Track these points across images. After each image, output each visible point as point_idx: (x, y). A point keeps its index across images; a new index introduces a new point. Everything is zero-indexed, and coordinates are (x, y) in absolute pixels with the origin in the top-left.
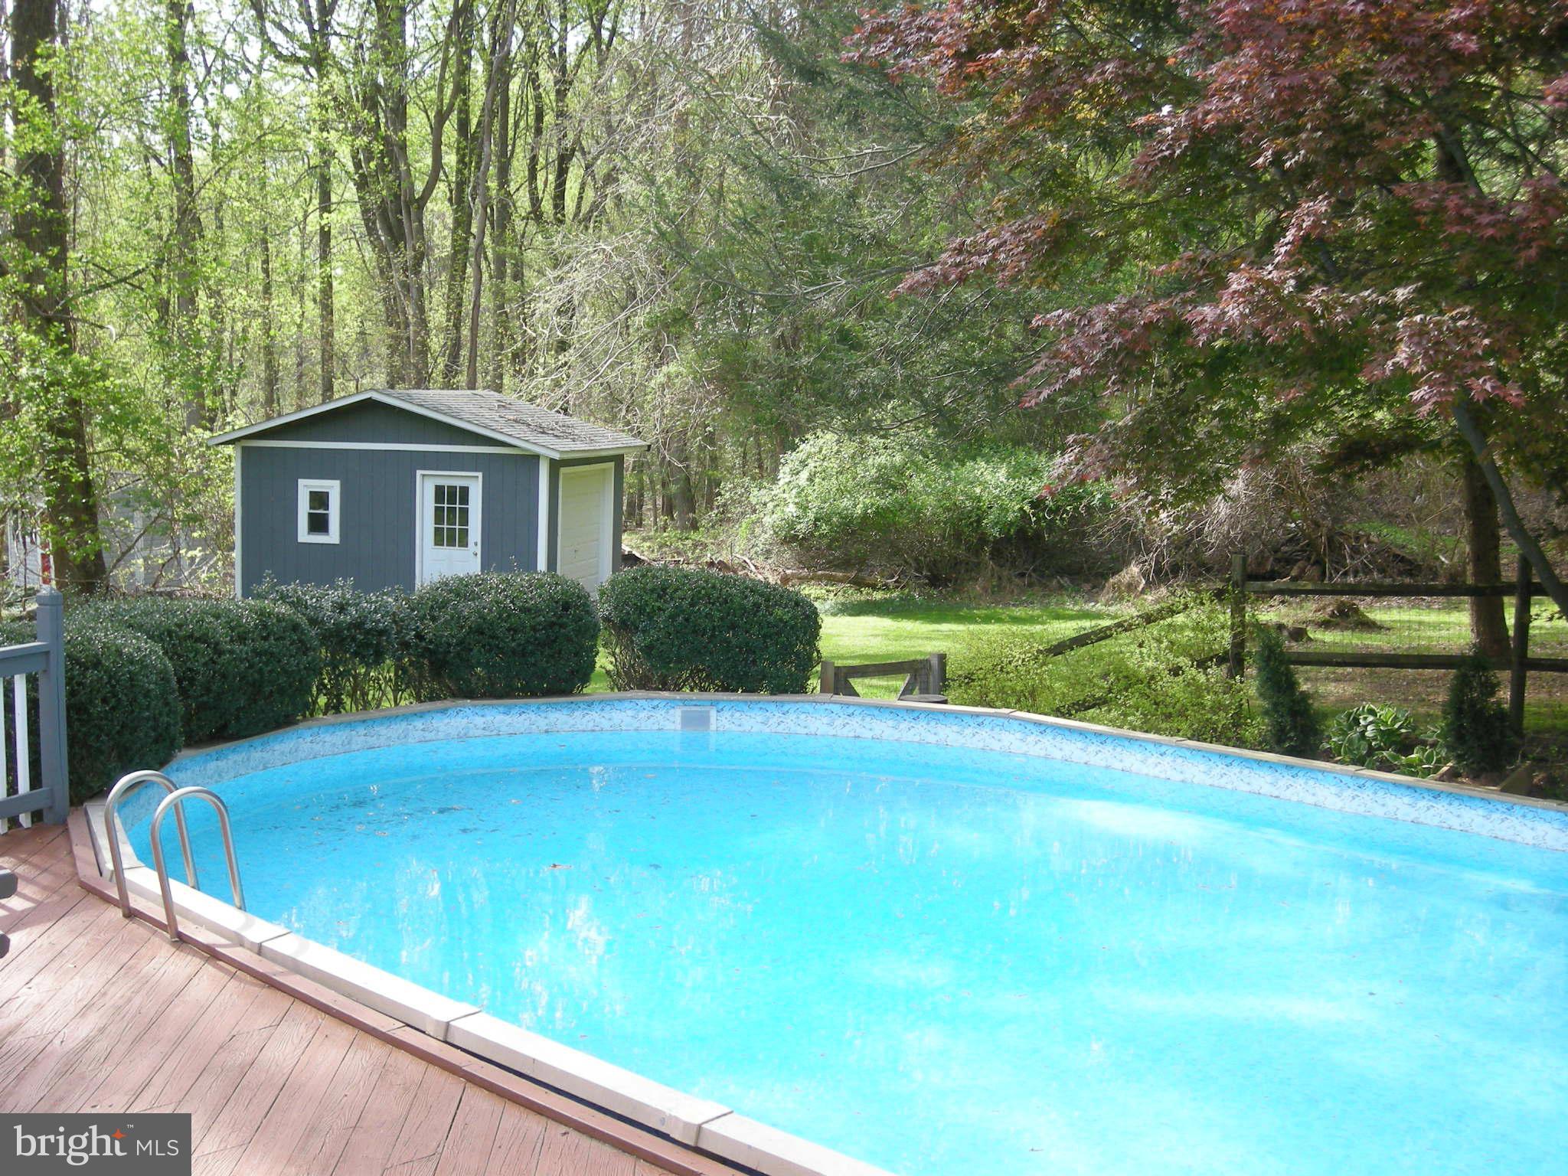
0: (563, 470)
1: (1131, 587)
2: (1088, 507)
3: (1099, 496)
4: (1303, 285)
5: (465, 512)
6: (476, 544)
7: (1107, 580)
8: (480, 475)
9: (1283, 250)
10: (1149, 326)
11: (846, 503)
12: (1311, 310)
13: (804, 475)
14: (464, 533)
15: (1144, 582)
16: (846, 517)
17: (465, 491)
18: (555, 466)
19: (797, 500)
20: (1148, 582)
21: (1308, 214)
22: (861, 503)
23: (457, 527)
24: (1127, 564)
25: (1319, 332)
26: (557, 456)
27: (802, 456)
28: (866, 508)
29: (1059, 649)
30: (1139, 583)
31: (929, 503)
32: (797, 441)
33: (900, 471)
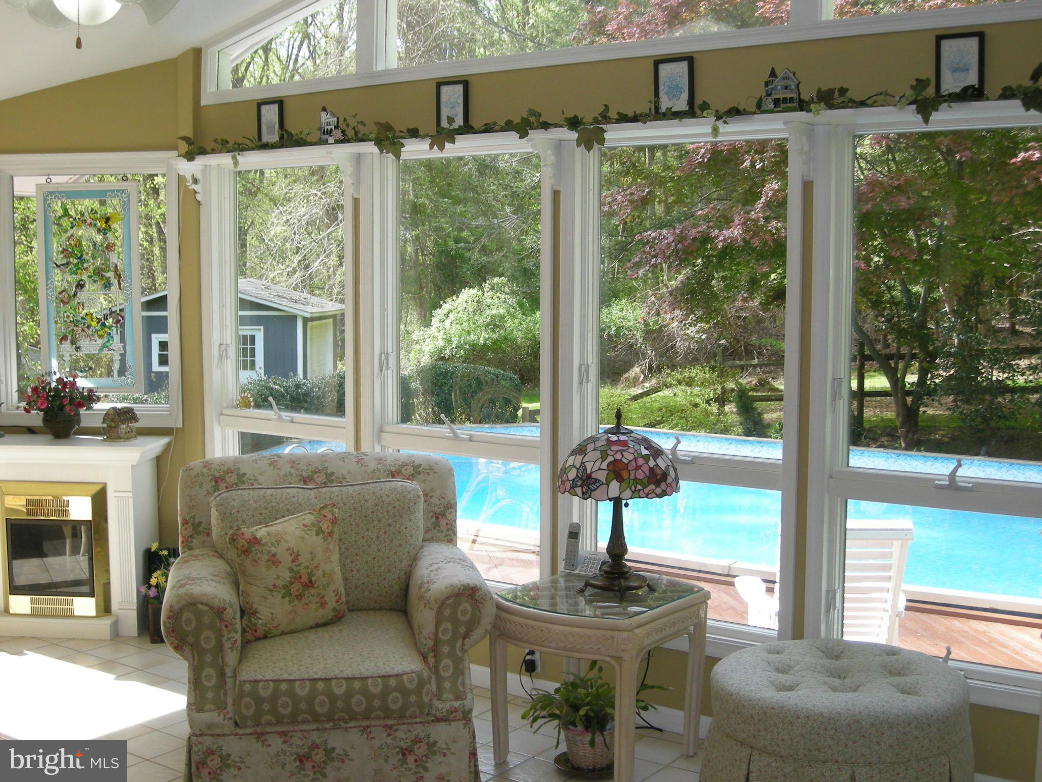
0: (309, 324)
1: (636, 379)
2: (609, 335)
3: (614, 329)
4: (767, 219)
5: (253, 350)
6: (260, 368)
7: (621, 376)
8: (262, 328)
9: (760, 206)
10: (694, 239)
11: (472, 337)
12: (770, 231)
13: (448, 322)
14: (253, 363)
15: (643, 376)
16: (474, 345)
17: (253, 338)
18: (306, 320)
19: (445, 337)
20: (645, 376)
21: (770, 190)
22: (483, 337)
23: (249, 359)
24: (633, 366)
25: (774, 240)
26: (308, 316)
27: (445, 311)
28: (486, 340)
29: (635, 398)
30: (640, 377)
31: (519, 336)
32: (441, 302)
33: (502, 317)
